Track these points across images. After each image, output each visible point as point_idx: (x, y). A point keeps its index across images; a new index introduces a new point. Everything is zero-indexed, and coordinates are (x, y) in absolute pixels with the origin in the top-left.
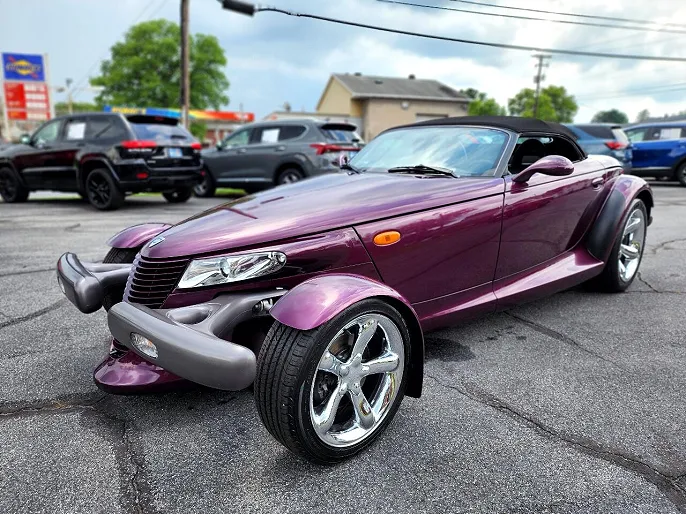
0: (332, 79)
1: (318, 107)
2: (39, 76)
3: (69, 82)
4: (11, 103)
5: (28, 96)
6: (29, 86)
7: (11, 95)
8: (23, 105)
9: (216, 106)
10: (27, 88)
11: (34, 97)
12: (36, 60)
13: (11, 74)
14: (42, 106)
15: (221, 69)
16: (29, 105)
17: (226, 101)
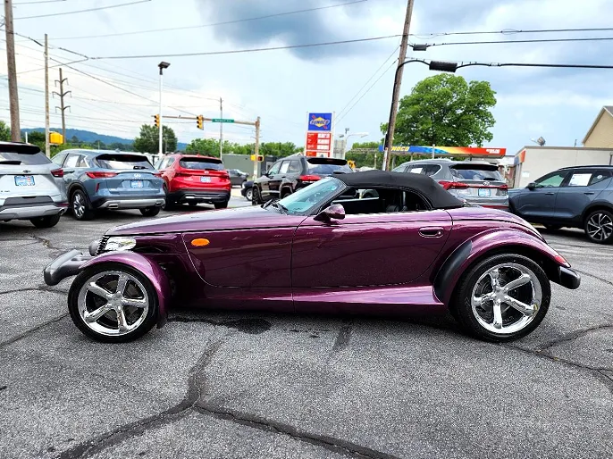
0: (603, 112)
1: (584, 142)
2: (328, 127)
3: (347, 130)
4: (309, 146)
5: (319, 141)
6: (321, 134)
7: (310, 140)
8: (315, 148)
9: (479, 143)
10: (319, 136)
11: (323, 141)
12: (327, 117)
13: (311, 127)
14: (326, 147)
15: (490, 109)
16: (319, 147)
17: (489, 137)
